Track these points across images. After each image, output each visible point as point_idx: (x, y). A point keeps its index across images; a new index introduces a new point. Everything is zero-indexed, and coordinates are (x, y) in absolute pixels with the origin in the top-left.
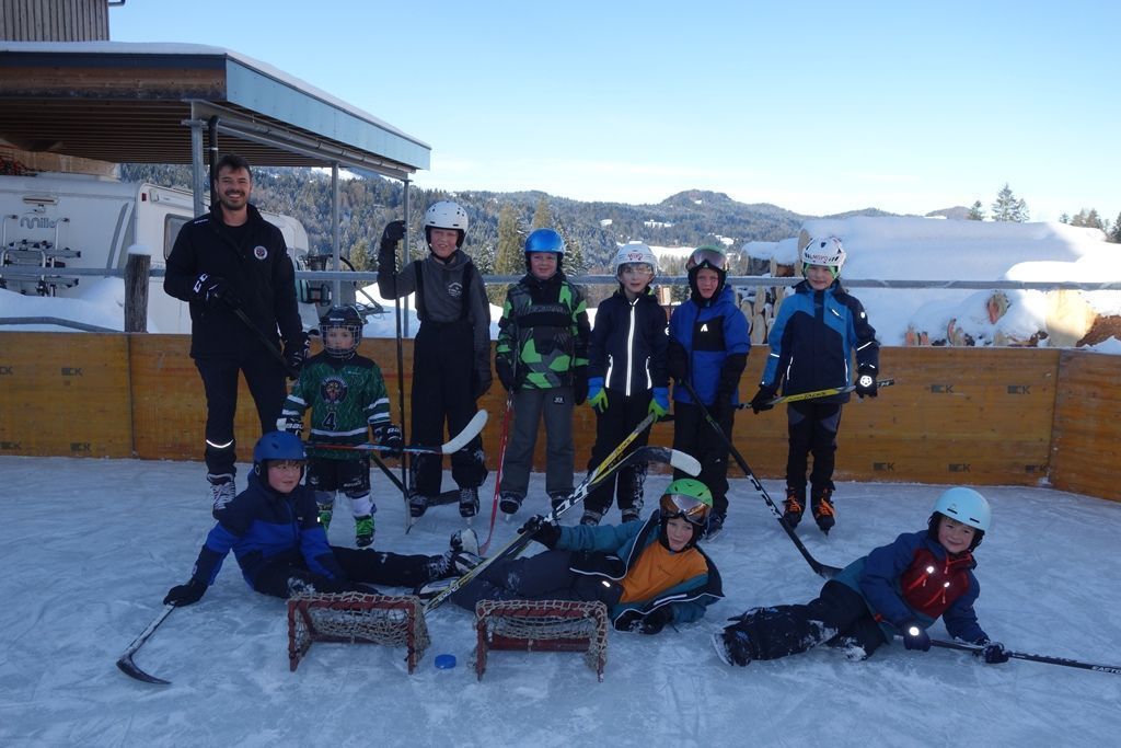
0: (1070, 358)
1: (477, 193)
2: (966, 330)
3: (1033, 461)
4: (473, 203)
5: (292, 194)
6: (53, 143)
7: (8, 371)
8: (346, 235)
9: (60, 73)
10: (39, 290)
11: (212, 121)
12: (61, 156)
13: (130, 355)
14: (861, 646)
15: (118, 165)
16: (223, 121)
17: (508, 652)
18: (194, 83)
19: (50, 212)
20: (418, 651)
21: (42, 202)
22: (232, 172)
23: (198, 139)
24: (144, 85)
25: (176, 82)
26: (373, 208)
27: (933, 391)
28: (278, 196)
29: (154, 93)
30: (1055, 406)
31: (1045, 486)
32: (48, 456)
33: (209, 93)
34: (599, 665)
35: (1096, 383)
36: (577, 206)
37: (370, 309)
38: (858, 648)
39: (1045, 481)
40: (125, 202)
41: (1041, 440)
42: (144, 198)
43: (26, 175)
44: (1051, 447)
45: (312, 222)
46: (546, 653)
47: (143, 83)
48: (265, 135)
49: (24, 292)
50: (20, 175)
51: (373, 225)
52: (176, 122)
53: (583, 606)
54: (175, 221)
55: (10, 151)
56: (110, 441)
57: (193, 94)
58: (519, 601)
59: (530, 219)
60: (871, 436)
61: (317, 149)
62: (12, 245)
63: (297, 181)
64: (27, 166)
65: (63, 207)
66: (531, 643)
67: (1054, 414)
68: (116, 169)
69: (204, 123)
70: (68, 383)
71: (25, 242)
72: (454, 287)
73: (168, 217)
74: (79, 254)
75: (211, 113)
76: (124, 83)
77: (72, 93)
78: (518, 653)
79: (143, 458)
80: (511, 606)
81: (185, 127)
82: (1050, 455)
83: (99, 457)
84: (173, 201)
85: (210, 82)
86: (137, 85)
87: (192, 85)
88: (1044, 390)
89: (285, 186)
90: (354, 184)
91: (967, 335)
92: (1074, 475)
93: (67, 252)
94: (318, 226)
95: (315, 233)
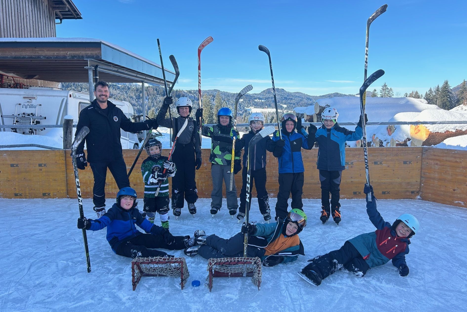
0: (427, 150)
1: (194, 91)
2: (379, 138)
3: (414, 190)
4: (193, 94)
5: (126, 92)
6: (35, 75)
7: (17, 166)
8: (147, 107)
9: (37, 50)
10: (30, 132)
11: (96, 67)
12: (38, 80)
13: (65, 158)
14: (361, 271)
15: (60, 83)
16: (101, 67)
17: (221, 278)
18: (89, 53)
19: (34, 102)
20: (185, 279)
21: (30, 98)
22: (102, 88)
23: (91, 73)
24: (70, 54)
25: (82, 52)
26: (156, 97)
27: (375, 164)
28: (121, 93)
29: (73, 57)
30: (421, 168)
31: (419, 199)
32: (33, 198)
33: (95, 56)
34: (258, 283)
35: (437, 160)
36: (231, 95)
37: (157, 135)
38: (360, 272)
39: (419, 197)
40: (63, 98)
41: (417, 181)
42: (70, 96)
43: (25, 88)
44: (420, 184)
45: (134, 102)
46: (236, 278)
47: (69, 53)
48: (117, 71)
49: (24, 133)
50: (23, 88)
51: (157, 103)
52: (82, 67)
53: (251, 259)
54: (83, 104)
55: (19, 79)
56: (58, 192)
57: (88, 57)
58: (226, 258)
59: (214, 100)
60: (352, 182)
61: (136, 77)
62: (19, 115)
63: (128, 87)
64: (25, 84)
65: (39, 100)
66: (230, 274)
67: (421, 171)
68: (60, 85)
69: (93, 68)
70: (41, 170)
71: (24, 114)
72: (191, 127)
73: (80, 103)
74: (45, 118)
75: (96, 64)
76: (62, 53)
77: (42, 57)
78: (225, 278)
79: (71, 198)
80: (223, 260)
81: (86, 69)
82: (420, 187)
83: (54, 198)
84: (82, 97)
85: (95, 52)
86: (67, 54)
87: (88, 54)
88: (417, 162)
89: (123, 89)
90: (149, 88)
91: (380, 140)
92: (430, 195)
93: (41, 118)
94: (136, 104)
95: (135, 106)
